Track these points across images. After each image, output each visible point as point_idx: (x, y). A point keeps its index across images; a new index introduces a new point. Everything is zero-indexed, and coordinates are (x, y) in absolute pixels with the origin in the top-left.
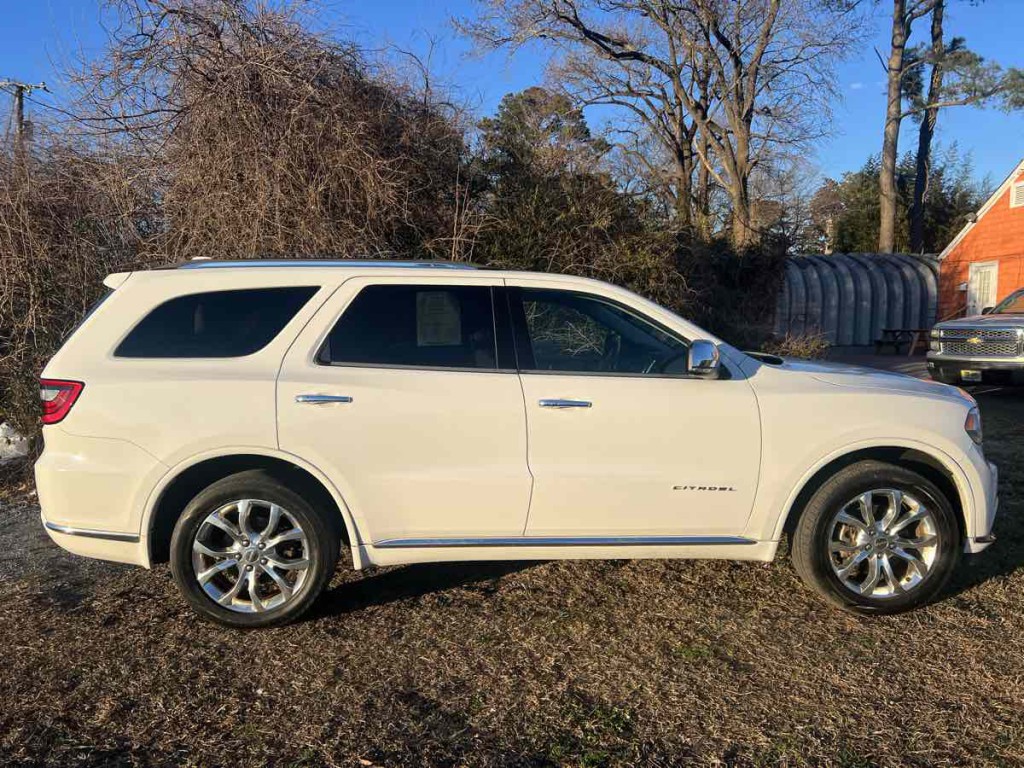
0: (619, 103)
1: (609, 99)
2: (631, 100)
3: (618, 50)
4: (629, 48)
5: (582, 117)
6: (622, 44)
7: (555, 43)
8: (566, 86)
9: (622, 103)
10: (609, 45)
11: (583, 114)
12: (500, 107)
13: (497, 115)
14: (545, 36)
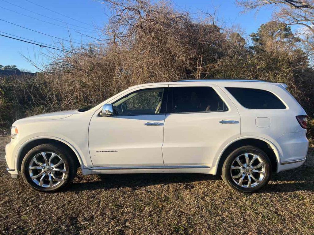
0: (300, 24)
1: (296, 23)
2: (305, 22)
3: (298, 5)
4: (304, 4)
5: (291, 30)
6: (300, 3)
7: (276, 5)
8: (280, 19)
9: (301, 24)
10: (294, 3)
11: (291, 29)
12: (259, 29)
13: (258, 32)
14: (270, 3)
